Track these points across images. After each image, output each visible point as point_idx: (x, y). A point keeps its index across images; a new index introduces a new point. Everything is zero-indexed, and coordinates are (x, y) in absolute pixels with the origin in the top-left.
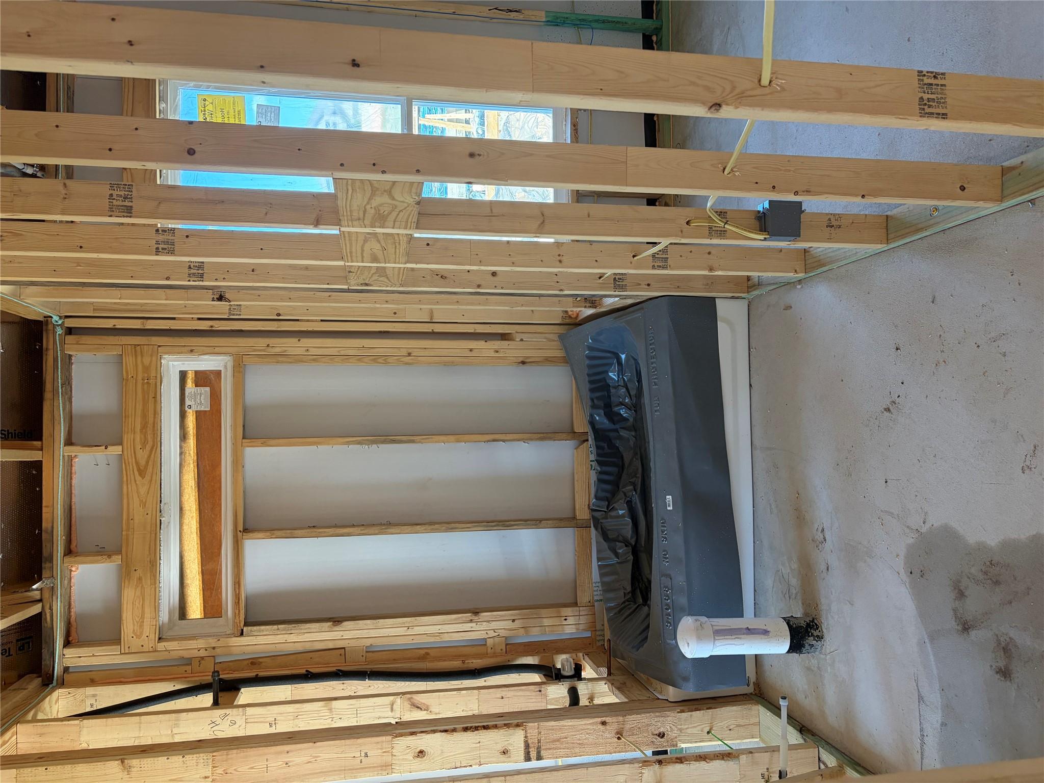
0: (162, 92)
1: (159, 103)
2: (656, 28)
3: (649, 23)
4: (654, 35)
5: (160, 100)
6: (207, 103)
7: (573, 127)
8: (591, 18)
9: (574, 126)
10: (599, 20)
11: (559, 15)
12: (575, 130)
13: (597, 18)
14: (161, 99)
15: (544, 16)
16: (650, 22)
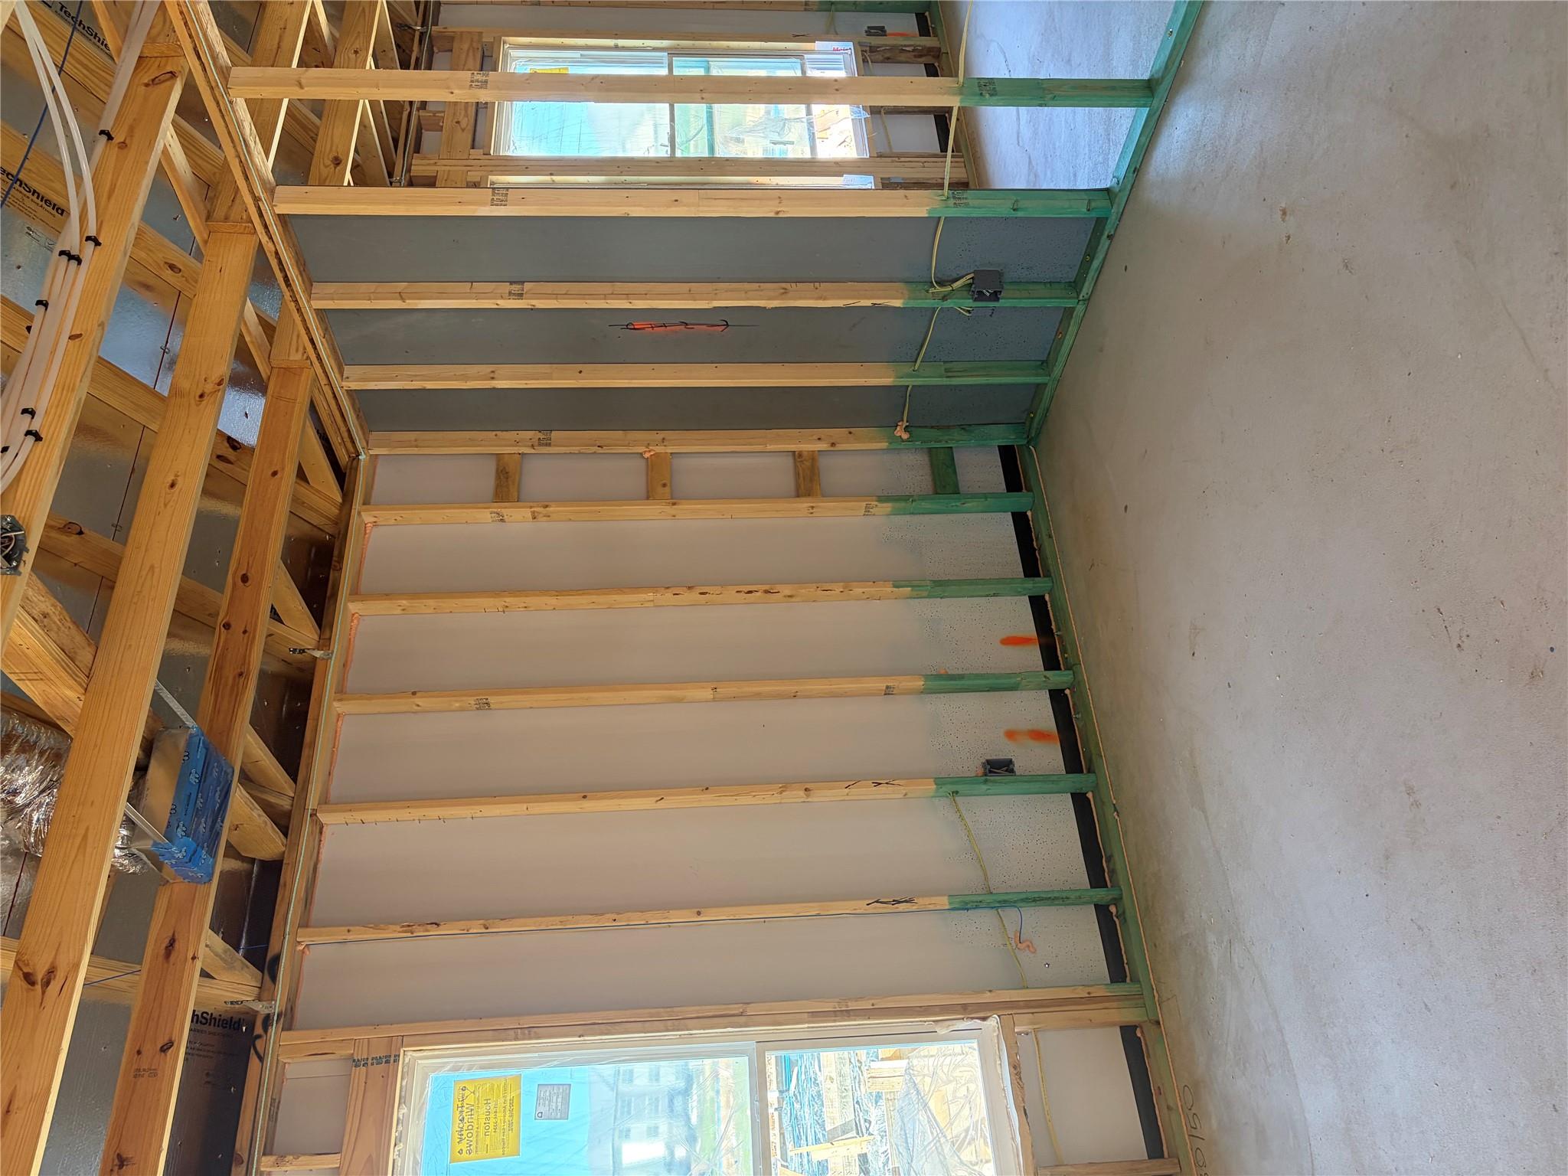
0: (404, 1090)
1: (399, 1106)
2: (1115, 899)
3: (1101, 895)
4: (1112, 904)
5: (399, 1104)
6: (467, 1093)
7: (1012, 1069)
8: (1015, 898)
9: (1015, 1067)
10: (1027, 899)
11: (967, 899)
12: (1016, 1074)
13: (1023, 896)
14: (403, 1100)
15: (947, 903)
16: (1104, 893)
